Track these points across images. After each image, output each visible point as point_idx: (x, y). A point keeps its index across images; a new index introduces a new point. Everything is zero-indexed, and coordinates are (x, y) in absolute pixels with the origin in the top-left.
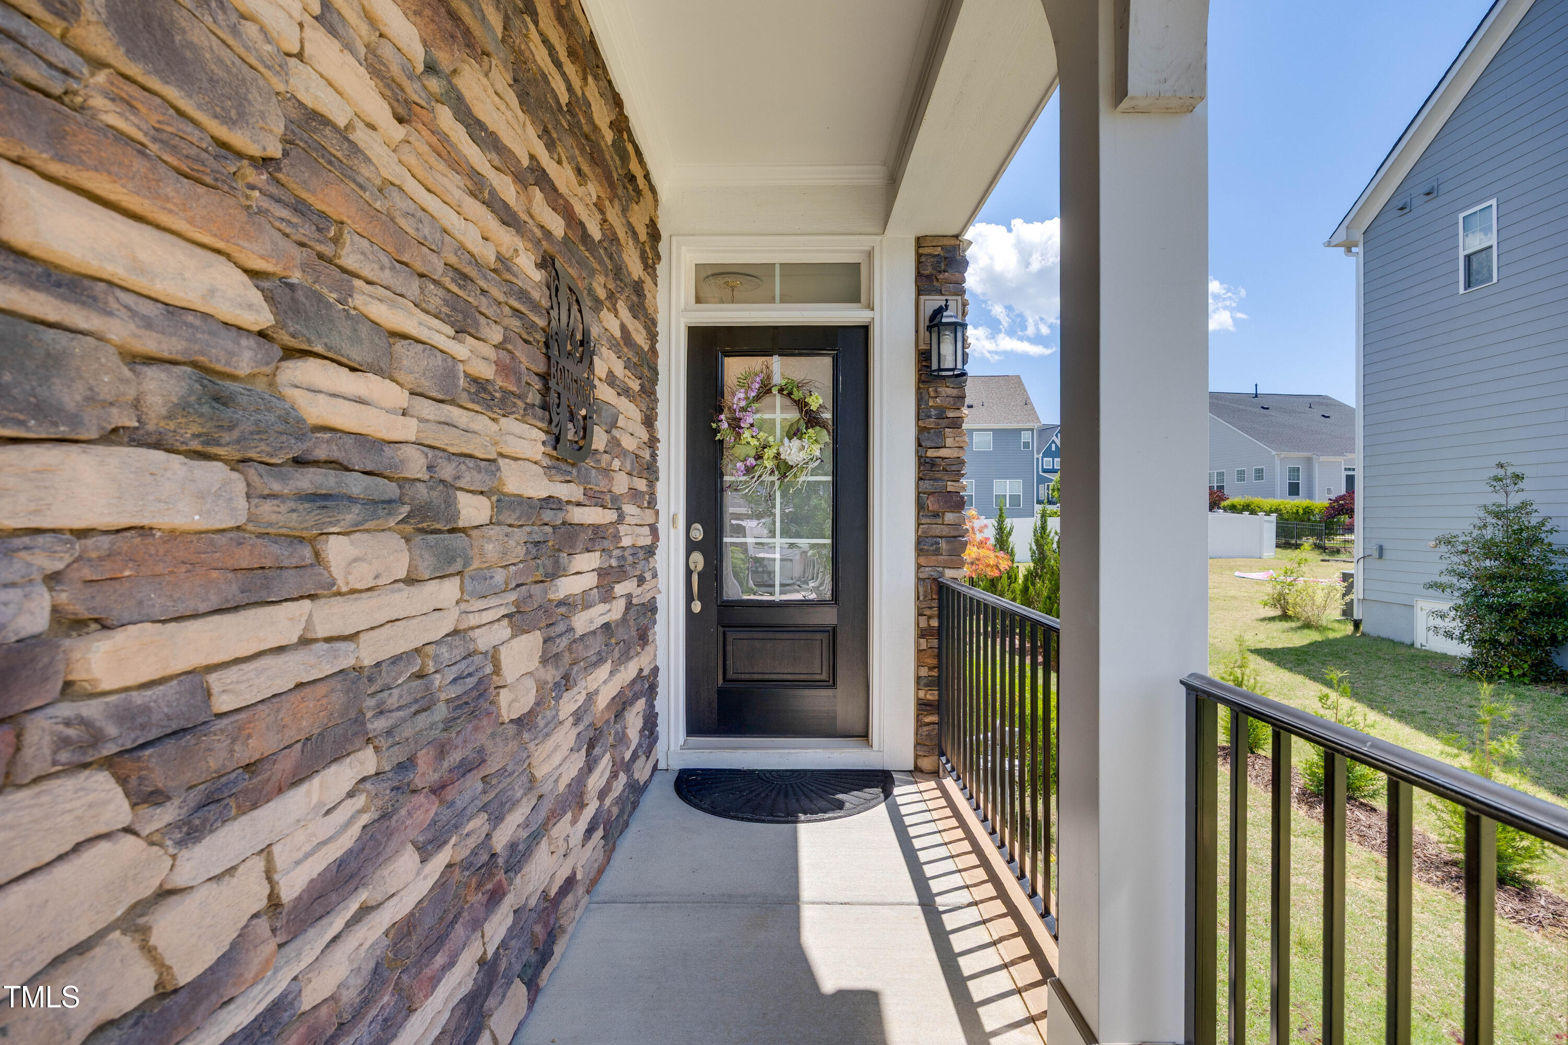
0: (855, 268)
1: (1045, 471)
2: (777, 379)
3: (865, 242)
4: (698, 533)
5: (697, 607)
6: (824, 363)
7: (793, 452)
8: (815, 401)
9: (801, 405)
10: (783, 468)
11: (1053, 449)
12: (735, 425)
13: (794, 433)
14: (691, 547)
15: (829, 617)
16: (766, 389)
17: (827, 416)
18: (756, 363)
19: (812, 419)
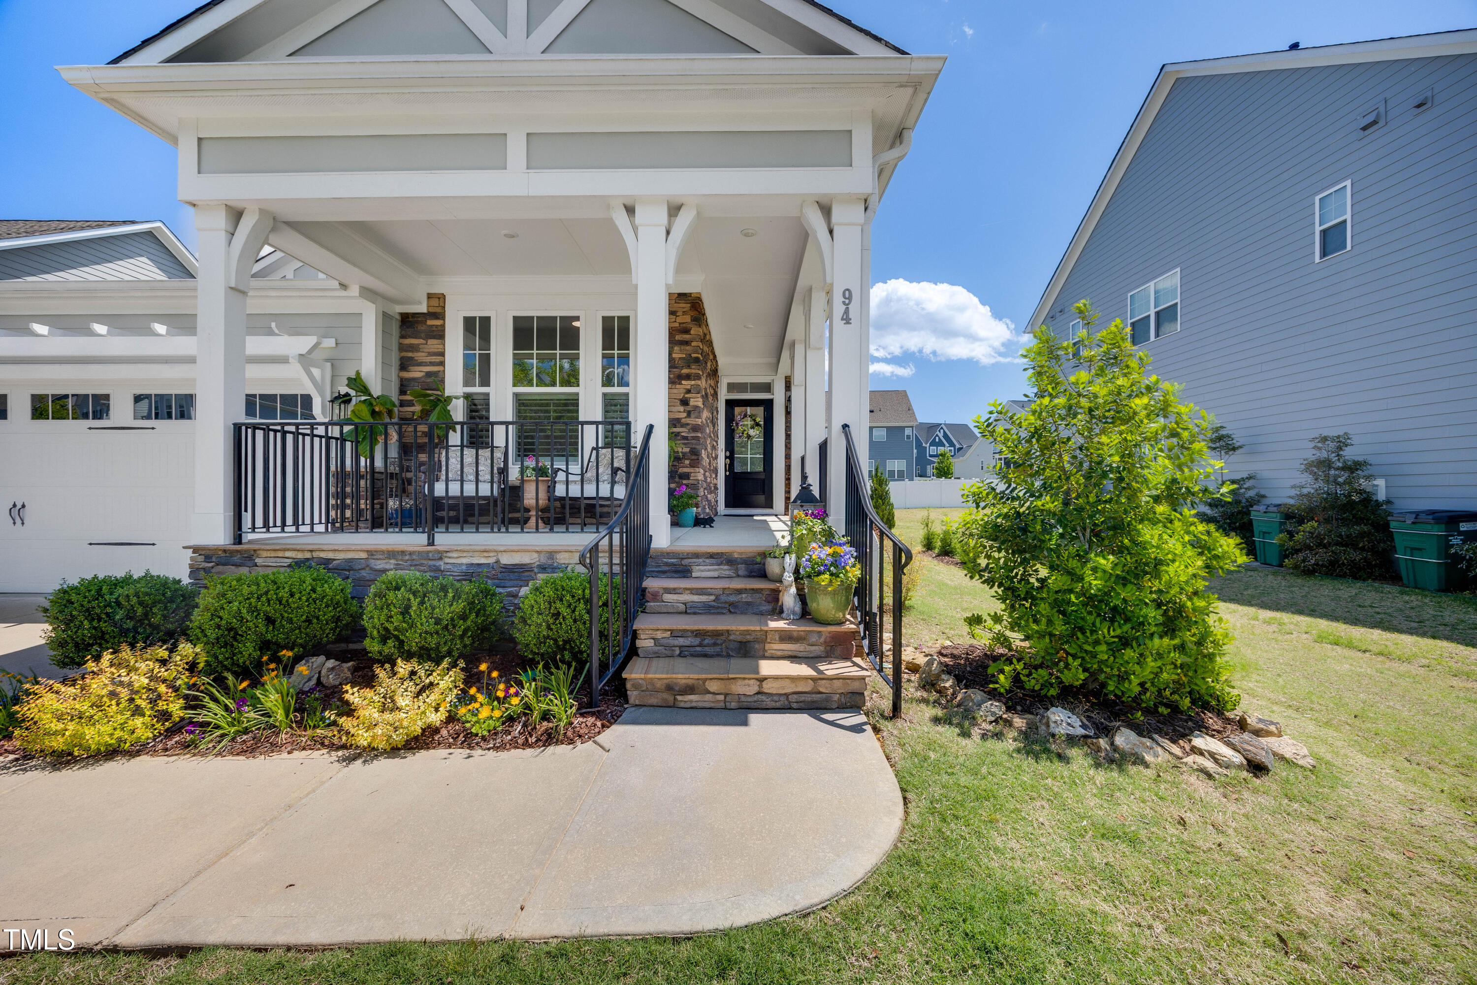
0: (770, 384)
1: (931, 456)
2: (749, 413)
3: (772, 378)
4: (728, 454)
5: (728, 473)
6: (762, 408)
7: (752, 432)
8: (758, 420)
9: (754, 420)
10: (749, 437)
11: (937, 440)
12: (737, 424)
13: (752, 428)
14: (726, 457)
15: (763, 476)
16: (745, 416)
17: (762, 423)
18: (743, 409)
19: (758, 425)
